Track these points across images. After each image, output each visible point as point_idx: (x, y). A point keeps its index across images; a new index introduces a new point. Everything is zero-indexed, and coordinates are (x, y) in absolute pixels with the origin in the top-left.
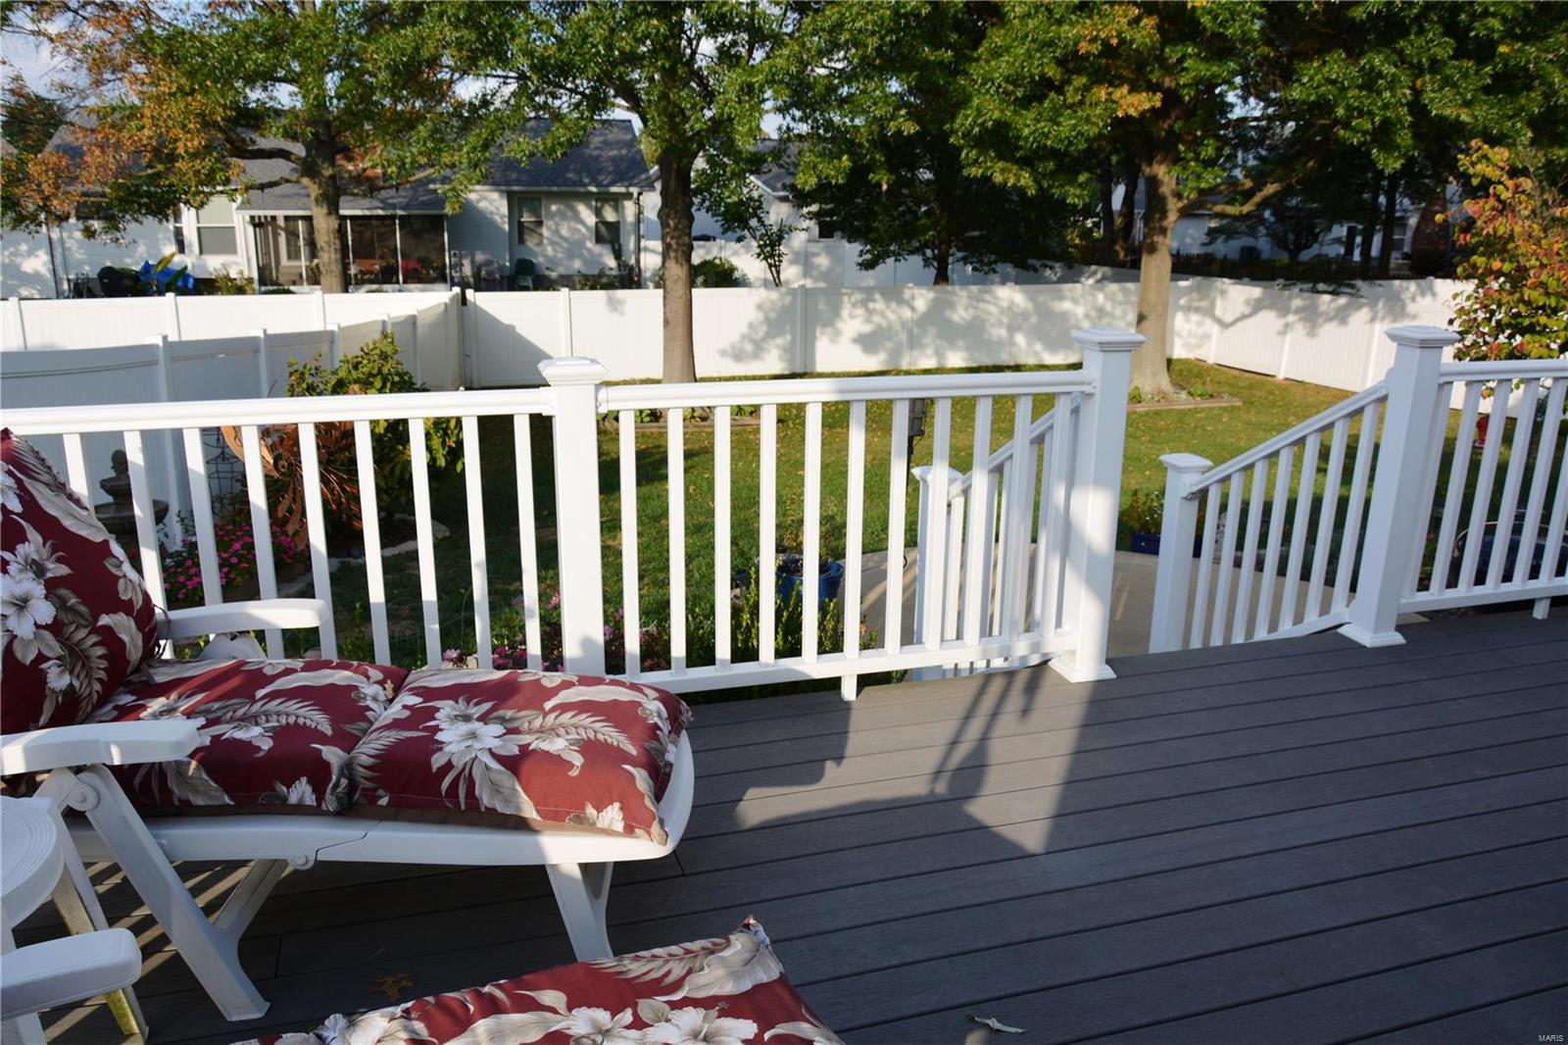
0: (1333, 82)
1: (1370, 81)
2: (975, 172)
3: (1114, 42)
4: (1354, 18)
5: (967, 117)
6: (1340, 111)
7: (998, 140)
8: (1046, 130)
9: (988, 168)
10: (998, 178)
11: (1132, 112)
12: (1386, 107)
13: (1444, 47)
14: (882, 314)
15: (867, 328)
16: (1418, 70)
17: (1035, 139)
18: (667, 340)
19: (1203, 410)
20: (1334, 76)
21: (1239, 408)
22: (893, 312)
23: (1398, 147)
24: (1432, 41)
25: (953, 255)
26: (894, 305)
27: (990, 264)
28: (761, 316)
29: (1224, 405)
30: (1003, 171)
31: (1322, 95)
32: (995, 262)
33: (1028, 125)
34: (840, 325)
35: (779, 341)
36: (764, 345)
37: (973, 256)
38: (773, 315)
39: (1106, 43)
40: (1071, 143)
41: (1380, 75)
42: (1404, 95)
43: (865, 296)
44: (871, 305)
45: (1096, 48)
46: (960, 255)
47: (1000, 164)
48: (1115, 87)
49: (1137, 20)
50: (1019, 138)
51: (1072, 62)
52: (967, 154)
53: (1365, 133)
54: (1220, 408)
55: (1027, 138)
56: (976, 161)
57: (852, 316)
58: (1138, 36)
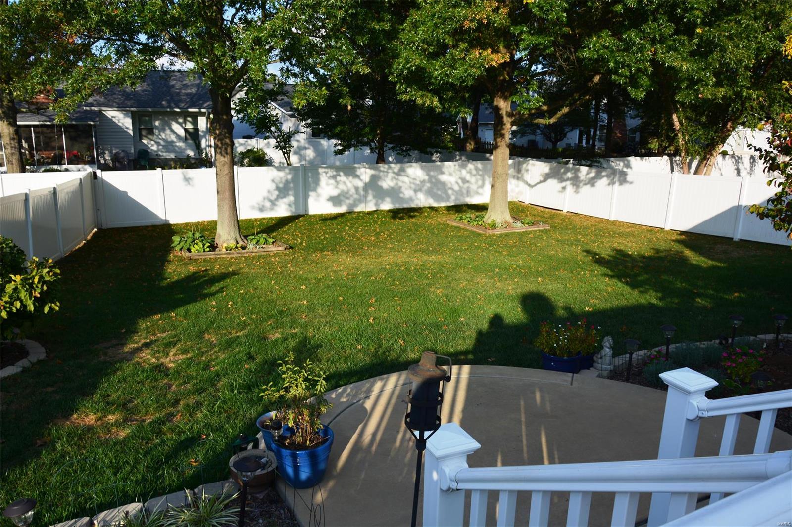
0: (607, 48)
1: (628, 47)
2: (405, 97)
3: (485, 21)
5: (399, 64)
6: (612, 65)
7: (418, 78)
8: (448, 72)
9: (413, 96)
10: (419, 101)
11: (494, 64)
12: (637, 61)
13: (668, 29)
14: (344, 183)
15: (335, 193)
16: (653, 41)
17: (441, 78)
18: (219, 200)
19: (531, 232)
20: (607, 44)
21: (549, 230)
22: (351, 182)
23: (642, 86)
24: (662, 25)
25: (386, 146)
26: (351, 178)
27: (406, 151)
28: (274, 186)
29: (541, 229)
30: (422, 96)
31: (601, 55)
32: (409, 150)
33: (437, 70)
34: (319, 190)
35: (286, 200)
36: (277, 203)
37: (397, 146)
38: (281, 186)
39: (480, 22)
40: (464, 81)
41: (634, 44)
42: (648, 55)
43: (335, 173)
44: (338, 178)
45: (474, 25)
46: (390, 146)
47: (420, 93)
48: (484, 50)
49: (497, 9)
50: (430, 77)
51: (459, 33)
52: (400, 87)
53: (626, 77)
54: (539, 231)
55: (436, 78)
56: (405, 93)
57: (328, 184)
58: (498, 19)
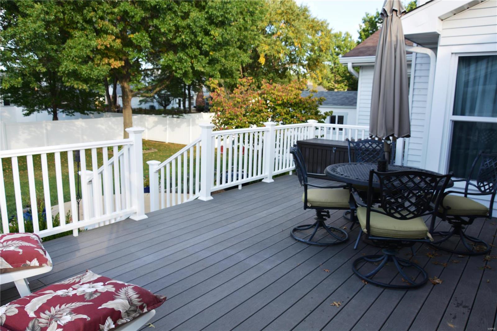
0: (171, 60)
1: (180, 60)
2: (68, 84)
3: (109, 46)
4: (174, 43)
5: (62, 68)
7: (75, 75)
8: (90, 73)
9: (72, 83)
10: (76, 86)
11: (116, 67)
13: (197, 52)
14: (35, 131)
15: (28, 137)
16: (191, 58)
17: (87, 75)
22: (38, 131)
24: (194, 50)
25: (58, 110)
26: (39, 129)
27: (72, 113)
30: (77, 84)
31: (169, 64)
32: (74, 112)
33: (84, 70)
34: (18, 136)
37: (66, 110)
39: (106, 46)
40: (98, 77)
41: (182, 59)
43: (27, 126)
45: (103, 47)
46: (61, 110)
47: (76, 82)
48: (110, 59)
49: (114, 40)
50: (81, 74)
51: (96, 51)
52: (64, 79)
53: (181, 74)
55: (84, 75)
56: (68, 81)
57: (23, 134)
58: (115, 45)
